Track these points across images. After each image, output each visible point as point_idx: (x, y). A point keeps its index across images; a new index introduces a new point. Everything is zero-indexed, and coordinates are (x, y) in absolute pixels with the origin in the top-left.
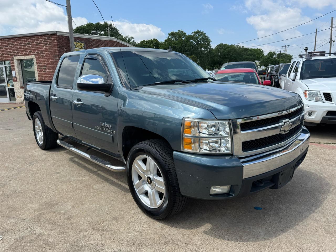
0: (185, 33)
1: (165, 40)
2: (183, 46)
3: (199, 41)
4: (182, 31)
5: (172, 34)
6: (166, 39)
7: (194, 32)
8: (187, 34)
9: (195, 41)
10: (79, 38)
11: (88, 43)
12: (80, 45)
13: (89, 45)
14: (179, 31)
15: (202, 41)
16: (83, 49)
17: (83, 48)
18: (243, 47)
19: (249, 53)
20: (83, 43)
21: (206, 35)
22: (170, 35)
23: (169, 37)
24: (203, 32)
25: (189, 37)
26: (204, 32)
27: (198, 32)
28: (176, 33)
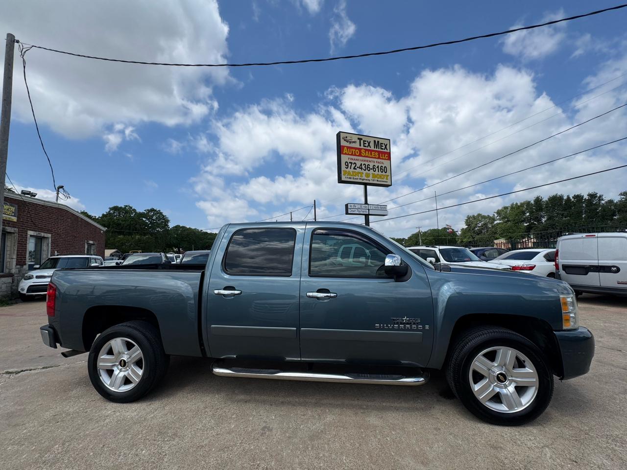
0: (134, 210)
1: (103, 215)
2: (132, 224)
3: (154, 220)
4: (129, 207)
5: (115, 208)
6: (105, 213)
7: (148, 210)
8: (138, 211)
9: (148, 219)
10: (8, 198)
11: (23, 209)
12: (8, 209)
13: (24, 211)
14: (127, 206)
15: (159, 221)
16: (12, 216)
17: (13, 214)
18: (201, 230)
19: (209, 237)
20: (13, 207)
21: (164, 214)
22: (111, 209)
23: (110, 211)
24: (159, 211)
25: (142, 215)
26: (161, 211)
27: (152, 210)
28: (121, 208)
